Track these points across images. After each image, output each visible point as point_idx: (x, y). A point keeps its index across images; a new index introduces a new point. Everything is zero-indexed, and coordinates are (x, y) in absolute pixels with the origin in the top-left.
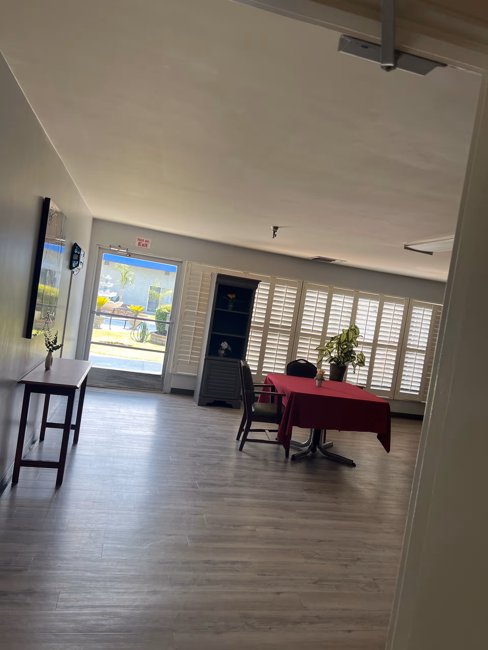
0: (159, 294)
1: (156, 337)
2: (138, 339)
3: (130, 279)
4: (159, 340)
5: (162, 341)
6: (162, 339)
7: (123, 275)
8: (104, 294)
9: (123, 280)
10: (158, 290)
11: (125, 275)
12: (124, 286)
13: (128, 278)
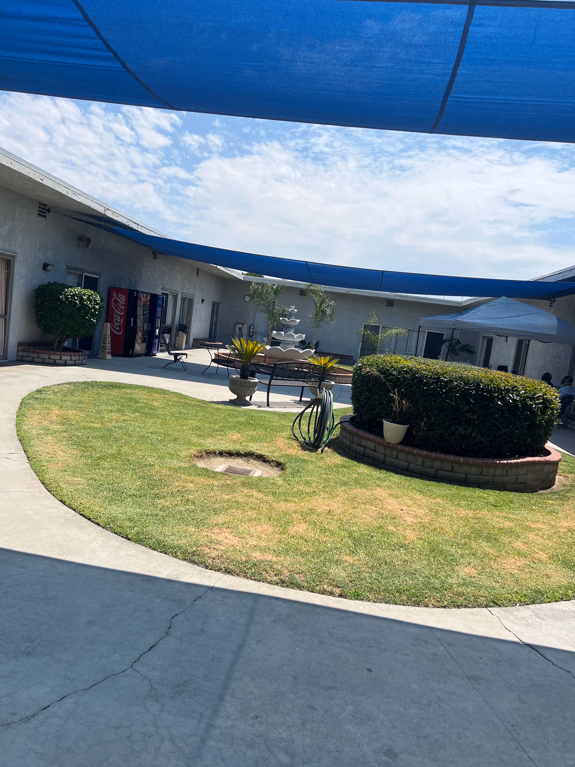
0: (375, 336)
1: (351, 436)
2: (309, 438)
3: (328, 311)
4: (358, 444)
5: (365, 447)
6: (364, 442)
7: (317, 306)
8: (285, 338)
9: (317, 314)
10: (375, 329)
11: (321, 305)
12: (319, 324)
13: (326, 310)
